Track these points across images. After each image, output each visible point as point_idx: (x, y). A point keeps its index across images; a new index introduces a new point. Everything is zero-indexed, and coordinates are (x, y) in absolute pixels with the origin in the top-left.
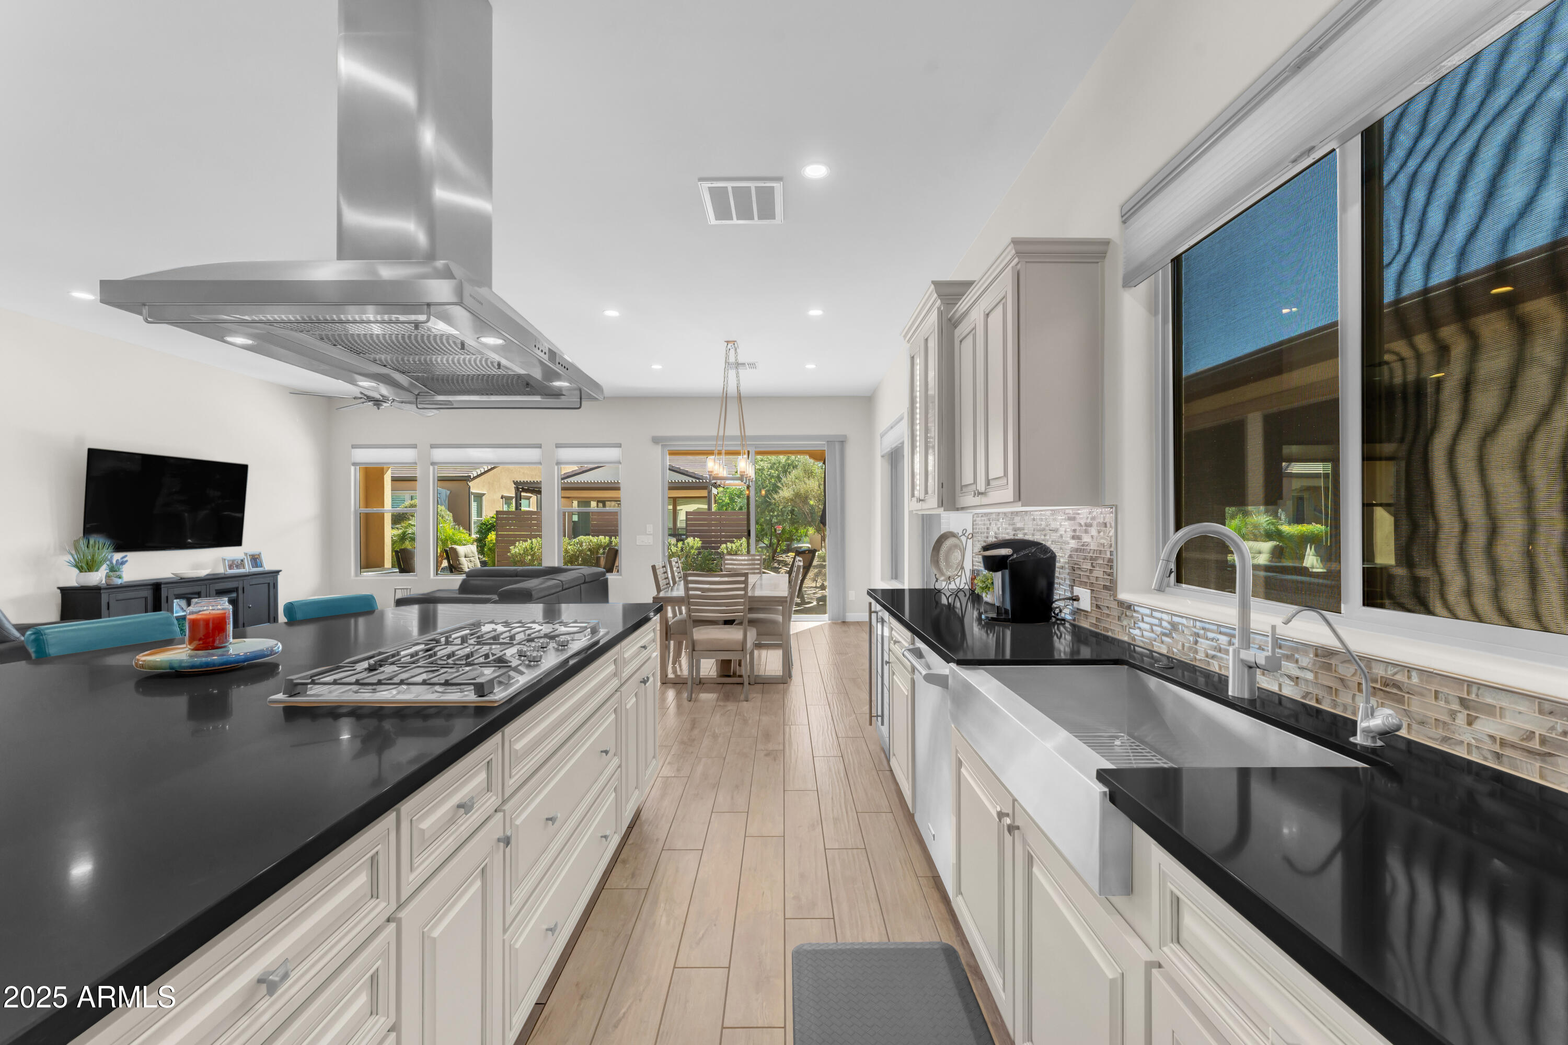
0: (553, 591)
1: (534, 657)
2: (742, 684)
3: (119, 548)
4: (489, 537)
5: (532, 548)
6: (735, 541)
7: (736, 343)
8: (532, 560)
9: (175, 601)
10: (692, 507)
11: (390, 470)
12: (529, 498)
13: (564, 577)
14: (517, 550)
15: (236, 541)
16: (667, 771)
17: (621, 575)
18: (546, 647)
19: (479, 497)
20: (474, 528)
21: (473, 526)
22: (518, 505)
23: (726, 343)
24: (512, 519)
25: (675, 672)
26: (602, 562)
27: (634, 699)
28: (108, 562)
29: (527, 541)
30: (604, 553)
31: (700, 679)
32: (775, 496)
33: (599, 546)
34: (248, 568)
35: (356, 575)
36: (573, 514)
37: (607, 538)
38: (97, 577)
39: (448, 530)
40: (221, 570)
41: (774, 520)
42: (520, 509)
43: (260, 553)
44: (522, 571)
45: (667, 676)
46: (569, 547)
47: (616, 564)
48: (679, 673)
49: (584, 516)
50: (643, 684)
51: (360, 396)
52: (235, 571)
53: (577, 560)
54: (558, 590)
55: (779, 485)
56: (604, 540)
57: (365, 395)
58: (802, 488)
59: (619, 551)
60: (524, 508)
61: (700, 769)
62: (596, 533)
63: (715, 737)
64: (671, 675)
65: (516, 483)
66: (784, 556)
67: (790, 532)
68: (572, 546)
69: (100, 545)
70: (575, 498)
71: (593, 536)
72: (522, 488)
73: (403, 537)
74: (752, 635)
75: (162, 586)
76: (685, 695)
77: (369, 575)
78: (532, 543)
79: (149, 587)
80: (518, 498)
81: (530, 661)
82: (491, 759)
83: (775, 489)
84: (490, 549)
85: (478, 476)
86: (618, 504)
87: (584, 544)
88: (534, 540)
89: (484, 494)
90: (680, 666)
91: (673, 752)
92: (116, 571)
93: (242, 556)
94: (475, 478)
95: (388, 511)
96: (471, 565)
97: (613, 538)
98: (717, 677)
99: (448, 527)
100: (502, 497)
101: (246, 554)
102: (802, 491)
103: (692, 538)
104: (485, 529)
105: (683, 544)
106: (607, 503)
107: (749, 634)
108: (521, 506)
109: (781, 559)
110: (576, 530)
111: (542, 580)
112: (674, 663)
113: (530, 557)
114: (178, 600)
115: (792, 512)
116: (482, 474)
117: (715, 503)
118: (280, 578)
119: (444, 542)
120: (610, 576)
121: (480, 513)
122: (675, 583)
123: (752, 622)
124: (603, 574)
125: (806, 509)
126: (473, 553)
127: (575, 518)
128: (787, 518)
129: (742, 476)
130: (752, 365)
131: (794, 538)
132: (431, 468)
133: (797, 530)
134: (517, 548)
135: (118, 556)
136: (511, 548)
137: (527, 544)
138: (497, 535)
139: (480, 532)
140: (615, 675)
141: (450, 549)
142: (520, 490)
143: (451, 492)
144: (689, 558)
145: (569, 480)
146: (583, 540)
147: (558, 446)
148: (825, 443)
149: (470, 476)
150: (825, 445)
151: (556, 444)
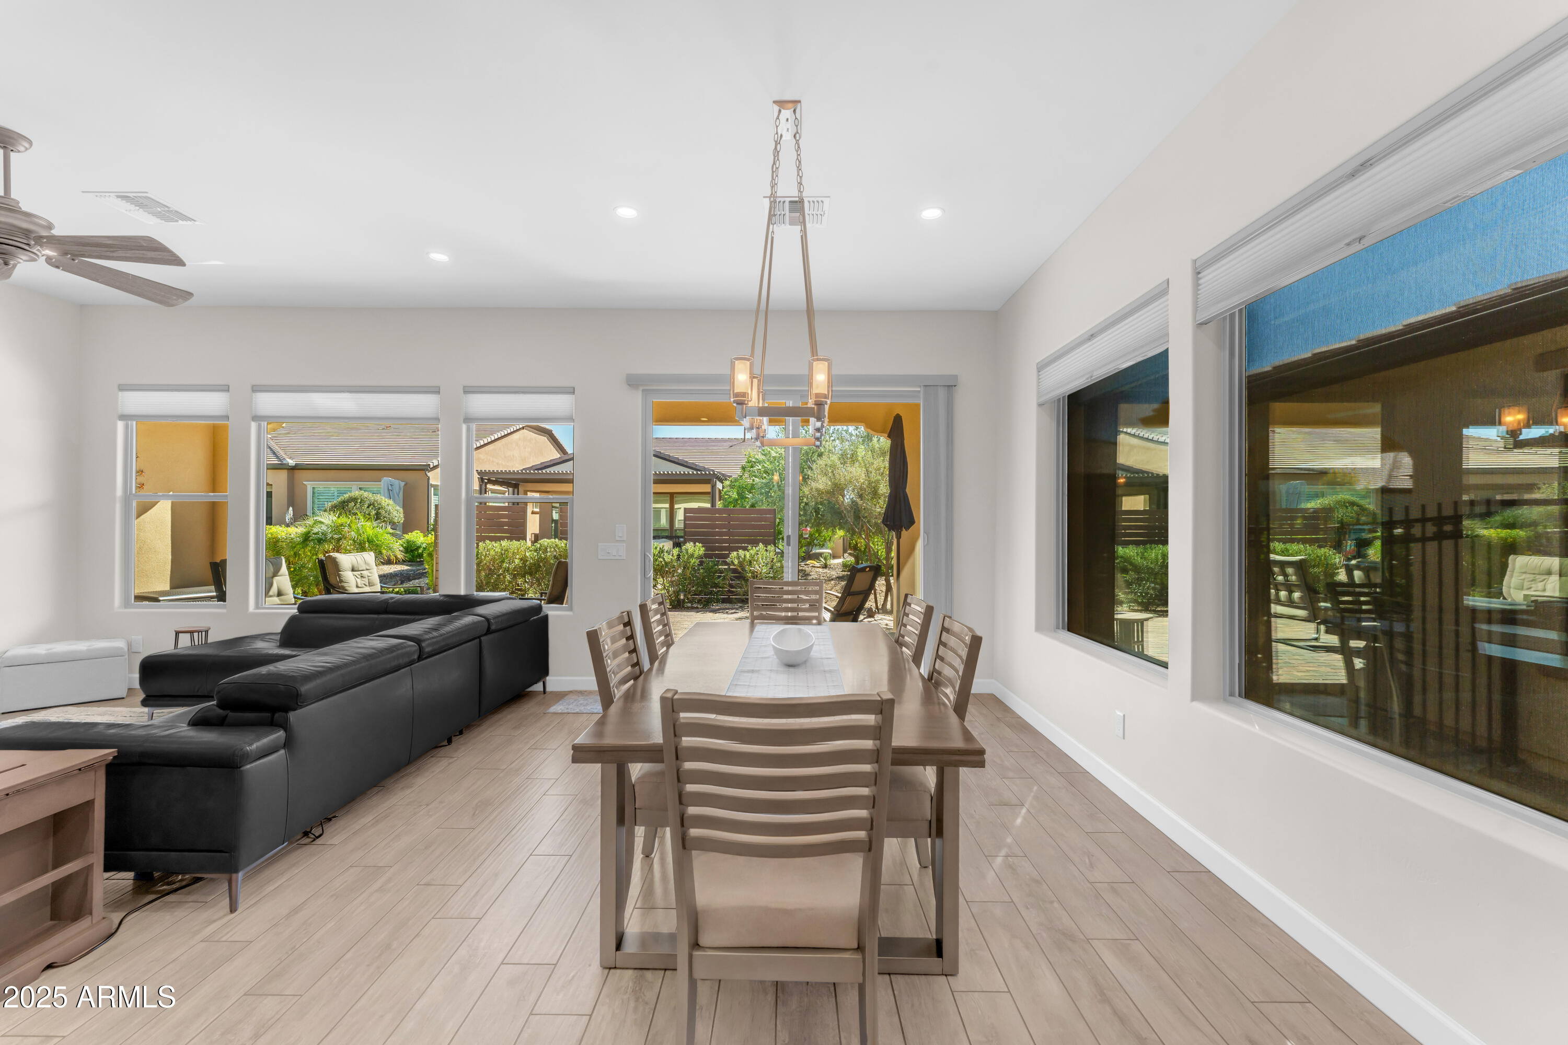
0: (389, 667)
6: (749, 547)
10: (692, 504)
17: (572, 609)
23: (777, 108)
35: (125, 605)
59: (569, 569)
72: (489, 479)
80: (482, 491)
84: (429, 554)
103: (692, 543)
105: (681, 550)
117: (721, 500)
120: (551, 611)
124: (542, 609)
125: (840, 504)
126: (367, 564)
132: (254, 425)
133: (820, 533)
141: (326, 557)
142: (486, 481)
143: (405, 485)
144: (688, 569)
145: (548, 470)
146: (546, 544)
147: (468, 390)
148: (919, 389)
149: (429, 465)
150: (919, 392)
151: (464, 387)
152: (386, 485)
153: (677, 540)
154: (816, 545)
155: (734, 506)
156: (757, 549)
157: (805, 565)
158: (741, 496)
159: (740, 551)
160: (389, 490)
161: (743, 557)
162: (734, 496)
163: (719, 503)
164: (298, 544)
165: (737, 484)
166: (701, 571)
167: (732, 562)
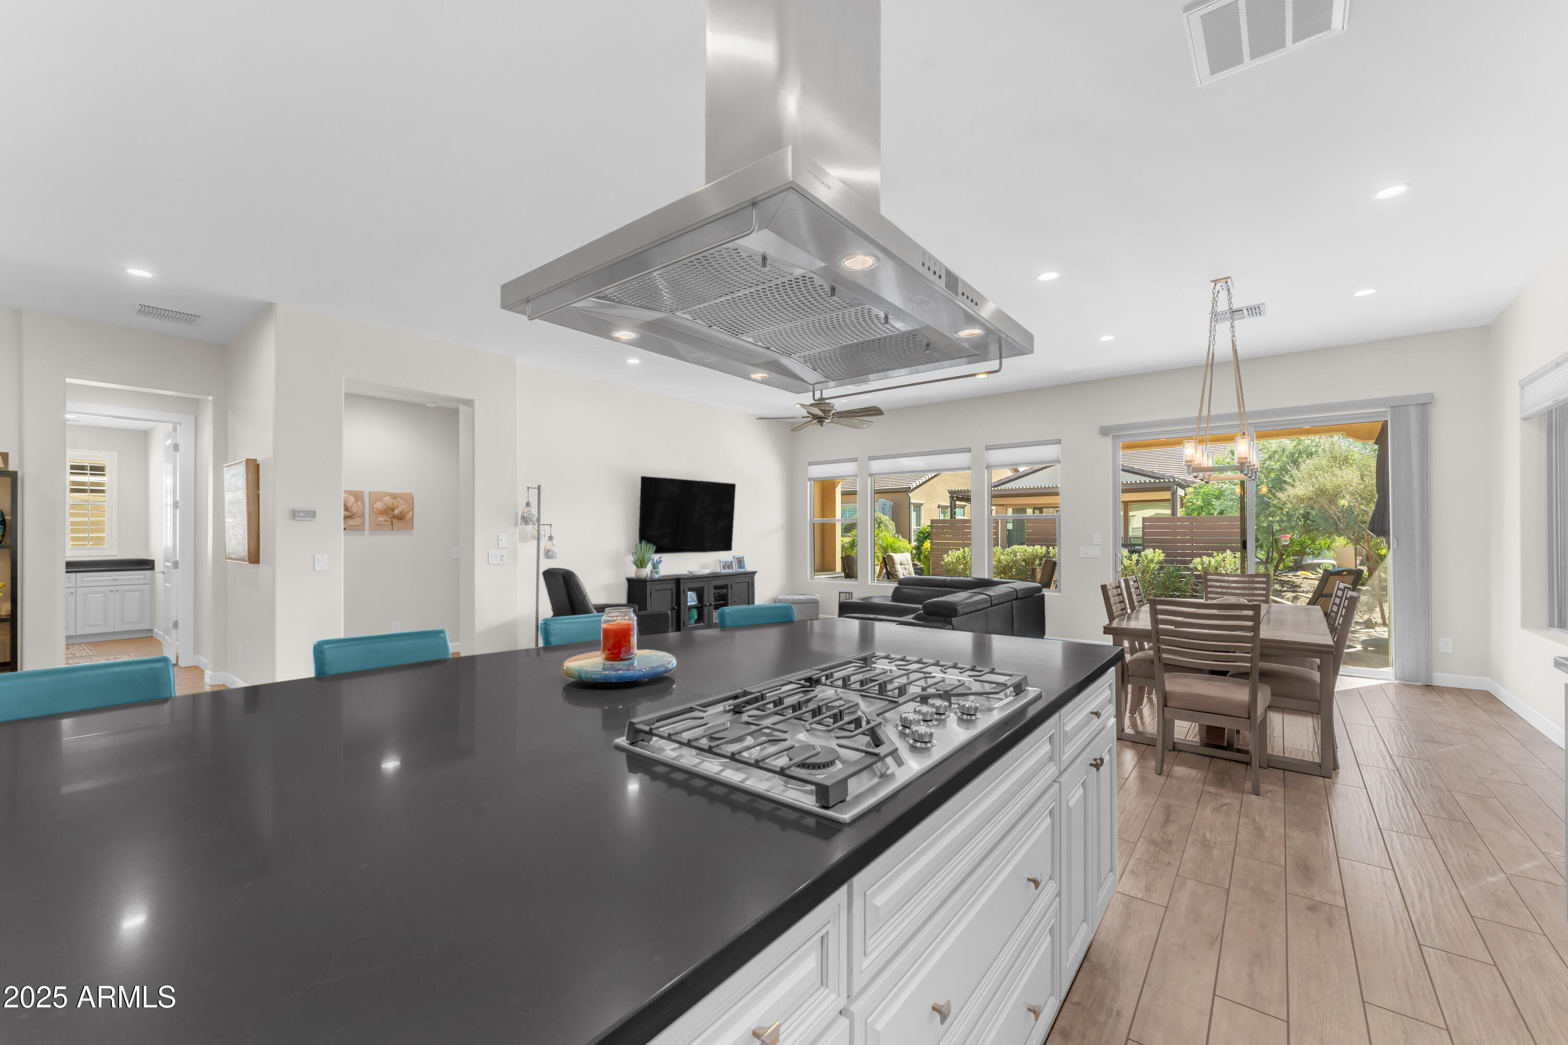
0: (981, 606)
1: (921, 735)
2: (1247, 764)
3: (658, 551)
4: (924, 545)
5: (964, 557)
6: (1215, 554)
7: (1229, 281)
8: (965, 569)
9: (689, 593)
10: (1150, 512)
11: (840, 484)
12: (963, 507)
13: (994, 592)
14: (949, 559)
15: (727, 546)
16: (1129, 885)
17: (1060, 591)
18: (944, 714)
19: (918, 507)
20: (913, 537)
21: (912, 534)
22: (953, 514)
23: (1213, 284)
24: (947, 528)
25: (1134, 725)
26: (1039, 576)
27: (1081, 791)
28: (652, 561)
29: (959, 549)
30: (1040, 564)
31: (1174, 743)
32: (1279, 495)
33: (1035, 557)
34: (735, 569)
35: (812, 578)
36: (1007, 522)
37: (1044, 548)
38: (646, 572)
39: (889, 538)
40: (719, 570)
41: (1276, 527)
42: (955, 518)
43: (743, 557)
44: (951, 581)
45: (1123, 730)
46: (1002, 557)
47: (1055, 578)
48: (1140, 728)
49: (1019, 524)
50: (1094, 769)
51: (808, 415)
52: (727, 571)
53: (1011, 571)
54: (986, 606)
55: (1287, 478)
56: (1040, 550)
57: (811, 414)
58: (1328, 481)
59: (1057, 564)
60: (959, 517)
61: (1184, 900)
62: (1032, 543)
63: (1207, 846)
64: (1129, 730)
65: (951, 492)
66: (1290, 575)
67: (1302, 544)
68: (1004, 555)
69: (648, 550)
70: (1010, 505)
71: (1028, 545)
72: (957, 497)
73: (853, 545)
74: (1264, 696)
75: (681, 581)
76: (1152, 764)
77: (822, 577)
78: (964, 551)
79: (674, 581)
80: (953, 507)
81: (916, 741)
82: (827, 933)
83: (1279, 484)
84: (925, 557)
85: (917, 487)
86: (1057, 511)
87: (1018, 554)
88: (966, 549)
89: (922, 504)
90: (1142, 718)
91: (1137, 855)
92: (656, 568)
93: (731, 559)
94: (915, 489)
95: (839, 520)
96: (906, 572)
97: (1051, 548)
98: (1202, 745)
99: (888, 535)
100: (939, 507)
101: (734, 557)
102: (1329, 486)
103: (1151, 550)
104: (923, 537)
105: (1140, 556)
106: (1044, 510)
107: (1259, 695)
108: (955, 515)
109: (1286, 579)
110: (1011, 539)
111: (970, 594)
112: (1133, 712)
113: (962, 566)
114: (691, 592)
115: (1306, 516)
116: (921, 485)
117: (1182, 507)
118: (756, 578)
119: (885, 550)
120: (1046, 592)
121: (918, 523)
122: (1133, 608)
123: (1265, 676)
124: (1039, 590)
125: (1333, 511)
126: (907, 560)
127: (1010, 526)
128: (1297, 524)
129: (1242, 464)
130: (1256, 310)
131: (1307, 550)
132: (869, 478)
133: (1313, 542)
134: (950, 557)
135: (656, 557)
136: (944, 556)
137: (959, 553)
138: (931, 543)
139: (918, 540)
140: (1051, 758)
141: (887, 556)
142: (955, 499)
143: (894, 503)
144: (1148, 573)
145: (1003, 487)
146: (1016, 549)
147: (988, 448)
148: (1386, 410)
149: (910, 487)
150: (1387, 411)
151: (986, 446)
152: (881, 505)
153: (1133, 548)
154: (1308, 554)
155: (1198, 514)
156: (1224, 555)
157: (1294, 576)
158: (1207, 503)
159: (1204, 557)
160: (883, 508)
161: (1207, 563)
162: (1198, 503)
163: (1181, 510)
164: (847, 549)
165: (1202, 490)
166: (1162, 575)
167: (1195, 568)
